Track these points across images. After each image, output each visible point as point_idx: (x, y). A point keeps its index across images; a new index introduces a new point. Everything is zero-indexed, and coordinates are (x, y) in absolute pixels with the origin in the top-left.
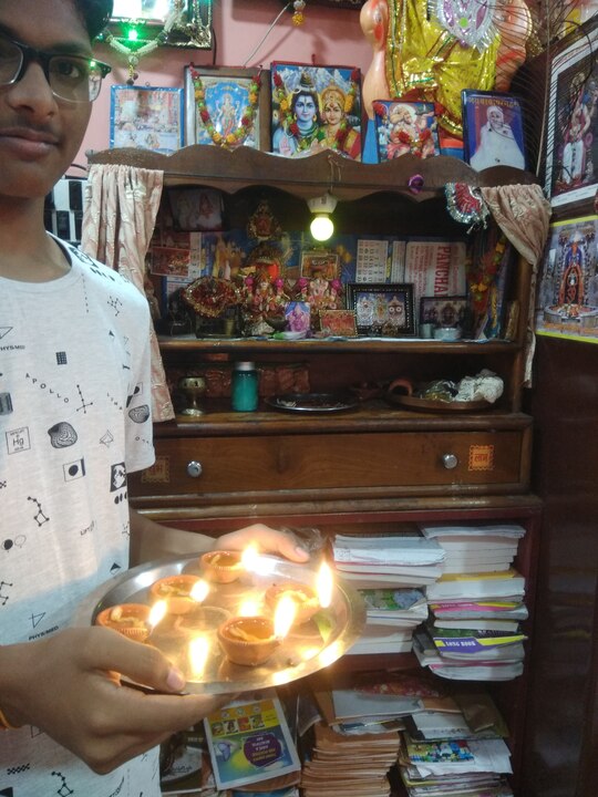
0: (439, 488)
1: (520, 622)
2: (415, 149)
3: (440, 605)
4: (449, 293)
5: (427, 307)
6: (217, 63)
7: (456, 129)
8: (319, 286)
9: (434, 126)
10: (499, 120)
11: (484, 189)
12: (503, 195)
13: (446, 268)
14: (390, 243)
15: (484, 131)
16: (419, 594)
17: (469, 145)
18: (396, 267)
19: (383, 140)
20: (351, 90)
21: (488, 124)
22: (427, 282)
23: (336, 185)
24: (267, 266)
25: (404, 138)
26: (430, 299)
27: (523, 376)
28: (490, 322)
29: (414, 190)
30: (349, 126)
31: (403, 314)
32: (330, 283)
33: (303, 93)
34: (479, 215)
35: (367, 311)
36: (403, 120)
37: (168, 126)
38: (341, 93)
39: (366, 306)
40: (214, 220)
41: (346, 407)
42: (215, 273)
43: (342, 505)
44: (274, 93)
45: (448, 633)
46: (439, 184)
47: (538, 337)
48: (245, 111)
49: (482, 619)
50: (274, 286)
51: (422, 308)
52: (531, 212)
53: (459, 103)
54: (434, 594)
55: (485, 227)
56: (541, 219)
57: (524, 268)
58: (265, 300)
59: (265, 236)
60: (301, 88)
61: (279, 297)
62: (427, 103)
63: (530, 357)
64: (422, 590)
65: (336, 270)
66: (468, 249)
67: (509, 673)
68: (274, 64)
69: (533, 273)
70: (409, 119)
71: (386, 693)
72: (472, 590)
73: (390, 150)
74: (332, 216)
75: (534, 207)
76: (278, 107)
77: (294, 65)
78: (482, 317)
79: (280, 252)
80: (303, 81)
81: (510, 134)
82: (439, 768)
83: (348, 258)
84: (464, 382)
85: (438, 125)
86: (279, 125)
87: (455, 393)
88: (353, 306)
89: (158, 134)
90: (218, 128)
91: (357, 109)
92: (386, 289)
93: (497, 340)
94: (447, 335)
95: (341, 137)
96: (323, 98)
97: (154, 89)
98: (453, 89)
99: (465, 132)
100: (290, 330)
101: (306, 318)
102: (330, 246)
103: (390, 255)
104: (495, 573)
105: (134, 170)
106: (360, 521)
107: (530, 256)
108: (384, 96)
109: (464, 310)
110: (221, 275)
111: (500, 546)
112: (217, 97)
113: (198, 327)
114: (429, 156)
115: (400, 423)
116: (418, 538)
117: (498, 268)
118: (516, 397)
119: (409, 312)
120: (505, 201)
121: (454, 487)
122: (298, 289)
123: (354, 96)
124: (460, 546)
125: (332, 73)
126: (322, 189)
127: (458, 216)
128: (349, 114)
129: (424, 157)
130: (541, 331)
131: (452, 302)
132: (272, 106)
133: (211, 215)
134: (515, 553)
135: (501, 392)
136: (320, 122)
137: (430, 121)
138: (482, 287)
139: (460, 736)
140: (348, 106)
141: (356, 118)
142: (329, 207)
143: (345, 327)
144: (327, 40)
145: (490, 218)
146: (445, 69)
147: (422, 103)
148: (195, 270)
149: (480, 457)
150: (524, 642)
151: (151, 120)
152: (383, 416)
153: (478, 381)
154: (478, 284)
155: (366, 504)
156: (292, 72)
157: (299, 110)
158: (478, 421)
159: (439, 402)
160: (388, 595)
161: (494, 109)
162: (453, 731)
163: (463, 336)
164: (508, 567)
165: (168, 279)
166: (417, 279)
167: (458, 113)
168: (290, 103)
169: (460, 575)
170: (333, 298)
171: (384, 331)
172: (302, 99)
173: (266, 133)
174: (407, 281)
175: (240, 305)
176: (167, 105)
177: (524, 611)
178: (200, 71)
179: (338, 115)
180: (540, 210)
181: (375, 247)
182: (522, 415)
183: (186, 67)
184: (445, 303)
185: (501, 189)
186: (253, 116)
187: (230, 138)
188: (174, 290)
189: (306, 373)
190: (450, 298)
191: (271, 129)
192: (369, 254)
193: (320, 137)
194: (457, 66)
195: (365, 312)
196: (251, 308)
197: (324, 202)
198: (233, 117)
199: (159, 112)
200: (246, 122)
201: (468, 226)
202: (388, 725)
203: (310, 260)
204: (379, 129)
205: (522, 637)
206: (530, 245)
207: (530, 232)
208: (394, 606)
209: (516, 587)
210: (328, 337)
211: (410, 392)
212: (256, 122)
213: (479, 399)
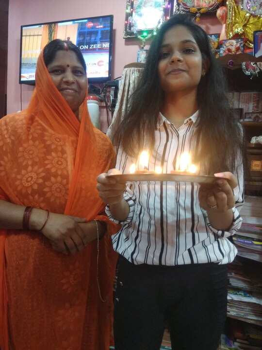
2: (233, 53)
5: (248, 117)
7: (252, 46)
9: (242, 45)
11: (258, 63)
13: (257, 102)
14: (233, 93)
15: (261, 44)
18: (236, 102)
19: (222, 52)
20: (218, 41)
22: (249, 108)
25: (229, 50)
29: (230, 66)
30: (217, 53)
34: (255, 71)
36: (230, 45)
38: (214, 42)
46: (239, 63)
51: (245, 117)
55: (258, 76)
82: (235, 298)
84: (253, 138)
85: (244, 45)
98: (250, 32)
103: (233, 98)
105: (135, 68)
108: (225, 38)
127: (247, 73)
131: (258, 114)
140: (216, 46)
144: (210, 26)
146: (248, 26)
147: (239, 39)
149: (256, 165)
166: (245, 107)
167: (252, 40)
174: (240, 107)
184: (255, 115)
194: (252, 23)
201: (250, 76)
213: (257, 142)
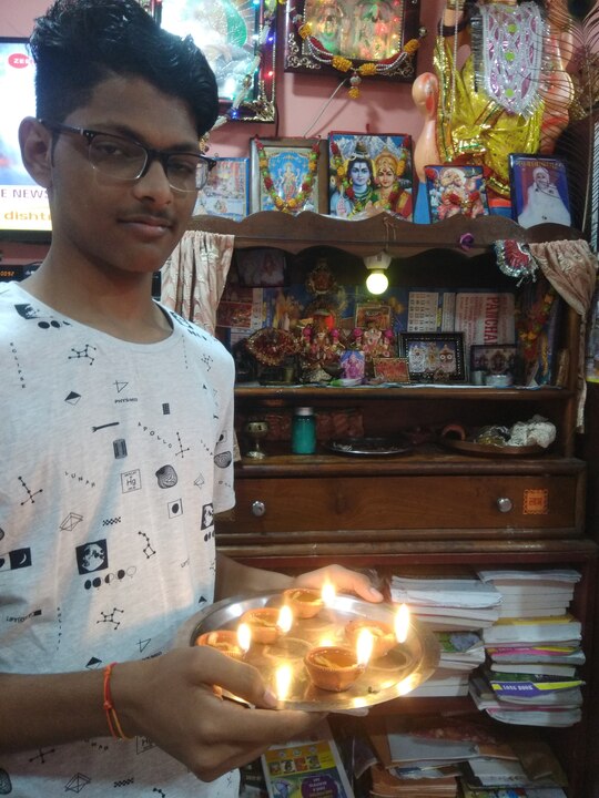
0: (494, 532)
1: (577, 667)
2: (465, 209)
3: (497, 648)
4: (499, 341)
5: (478, 355)
6: (280, 134)
7: (504, 189)
8: (373, 336)
9: (482, 187)
10: (544, 180)
12: (550, 251)
13: (495, 317)
14: (441, 295)
15: (531, 191)
16: (476, 638)
17: (517, 204)
18: (447, 317)
19: (434, 202)
20: (403, 155)
21: (535, 184)
22: (477, 331)
23: (392, 243)
24: (324, 317)
25: (454, 200)
26: (481, 347)
27: (575, 422)
28: (541, 369)
29: (465, 247)
30: (402, 189)
31: (454, 361)
32: (383, 333)
33: (359, 160)
34: (528, 269)
35: (418, 358)
36: (453, 183)
37: (235, 193)
38: (393, 159)
39: (418, 354)
40: (276, 277)
41: (401, 451)
42: (275, 324)
43: (399, 546)
44: (332, 160)
45: (505, 677)
46: (488, 242)
47: (589, 384)
48: (305, 178)
49: (539, 663)
50: (330, 336)
51: (472, 356)
52: (578, 266)
53: (506, 165)
54: (492, 637)
55: (534, 280)
56: (588, 272)
57: (573, 317)
58: (322, 350)
59: (322, 290)
60: (356, 156)
61: (334, 346)
62: (475, 167)
63: (582, 403)
64: (478, 633)
65: (388, 321)
66: (516, 300)
67: (567, 720)
68: (332, 135)
69: (582, 323)
70: (460, 182)
71: (441, 737)
72: (529, 634)
73: (441, 211)
74: (386, 272)
75: (581, 261)
76: (335, 173)
77: (349, 135)
78: (532, 364)
79: (337, 305)
80: (359, 149)
81: (556, 193)
83: (400, 309)
84: (516, 427)
85: (486, 187)
86: (336, 190)
87: (508, 438)
88: (405, 354)
89: (225, 200)
90: (280, 194)
91: (409, 173)
92: (437, 338)
93: (549, 386)
94: (499, 382)
95: (394, 199)
96: (377, 163)
97: (222, 159)
98: (499, 153)
99: (513, 192)
100: (345, 377)
101: (360, 365)
102: (382, 299)
103: (440, 306)
104: (552, 618)
105: (209, 235)
106: (417, 562)
107: (579, 307)
108: (434, 161)
109: (515, 358)
110: (280, 327)
111: (556, 592)
112: (279, 165)
113: (259, 375)
114: (478, 216)
115: (454, 466)
116: (474, 581)
117: (548, 318)
118: (569, 441)
119: (460, 360)
120: (553, 256)
121: (510, 531)
122: (352, 339)
123: (406, 160)
124: (516, 590)
125: (384, 140)
126: (377, 248)
127: (508, 270)
128: (401, 177)
129: (474, 217)
130: (592, 378)
131: (501, 350)
132: (330, 173)
133: (274, 273)
134: (571, 598)
135: (553, 438)
136: (374, 186)
137: (479, 183)
138: (531, 336)
139: (518, 783)
140: (400, 171)
141: (408, 181)
142: (384, 264)
143: (398, 373)
144: (380, 111)
145: (539, 272)
146: (492, 135)
147: (471, 166)
148: (257, 322)
149: (534, 501)
150: (582, 688)
151: (219, 188)
152: (437, 459)
153: (531, 426)
154: (528, 333)
155: (422, 546)
156: (348, 141)
157: (355, 175)
158: (531, 465)
159: (492, 447)
160: (445, 638)
161: (539, 170)
162: (510, 778)
163: (514, 382)
164: (564, 611)
165: (232, 330)
166: (467, 328)
167: (506, 175)
168: (346, 169)
169: (517, 619)
170: (386, 347)
171: (435, 377)
172: (357, 165)
173: (324, 197)
174: (457, 329)
175: (298, 354)
176: (233, 174)
177: (581, 656)
178: (263, 143)
179: (391, 178)
180: (587, 264)
181: (426, 299)
182: (575, 460)
183: (251, 139)
184: (495, 350)
185: (549, 245)
186: (312, 182)
187: (291, 202)
188: (237, 341)
189: (360, 417)
190: (500, 346)
191: (328, 193)
192: (420, 306)
193: (374, 199)
194: (504, 132)
195: (416, 360)
196: (309, 357)
197: (379, 259)
198: (294, 183)
199: (226, 180)
200: (306, 187)
201: (517, 279)
202: (444, 770)
203: (364, 311)
204: (431, 192)
205: (580, 682)
206: (578, 296)
207: (578, 284)
208: (452, 649)
209: (572, 632)
210: (383, 383)
211: (463, 436)
212: (315, 187)
213: (532, 444)
